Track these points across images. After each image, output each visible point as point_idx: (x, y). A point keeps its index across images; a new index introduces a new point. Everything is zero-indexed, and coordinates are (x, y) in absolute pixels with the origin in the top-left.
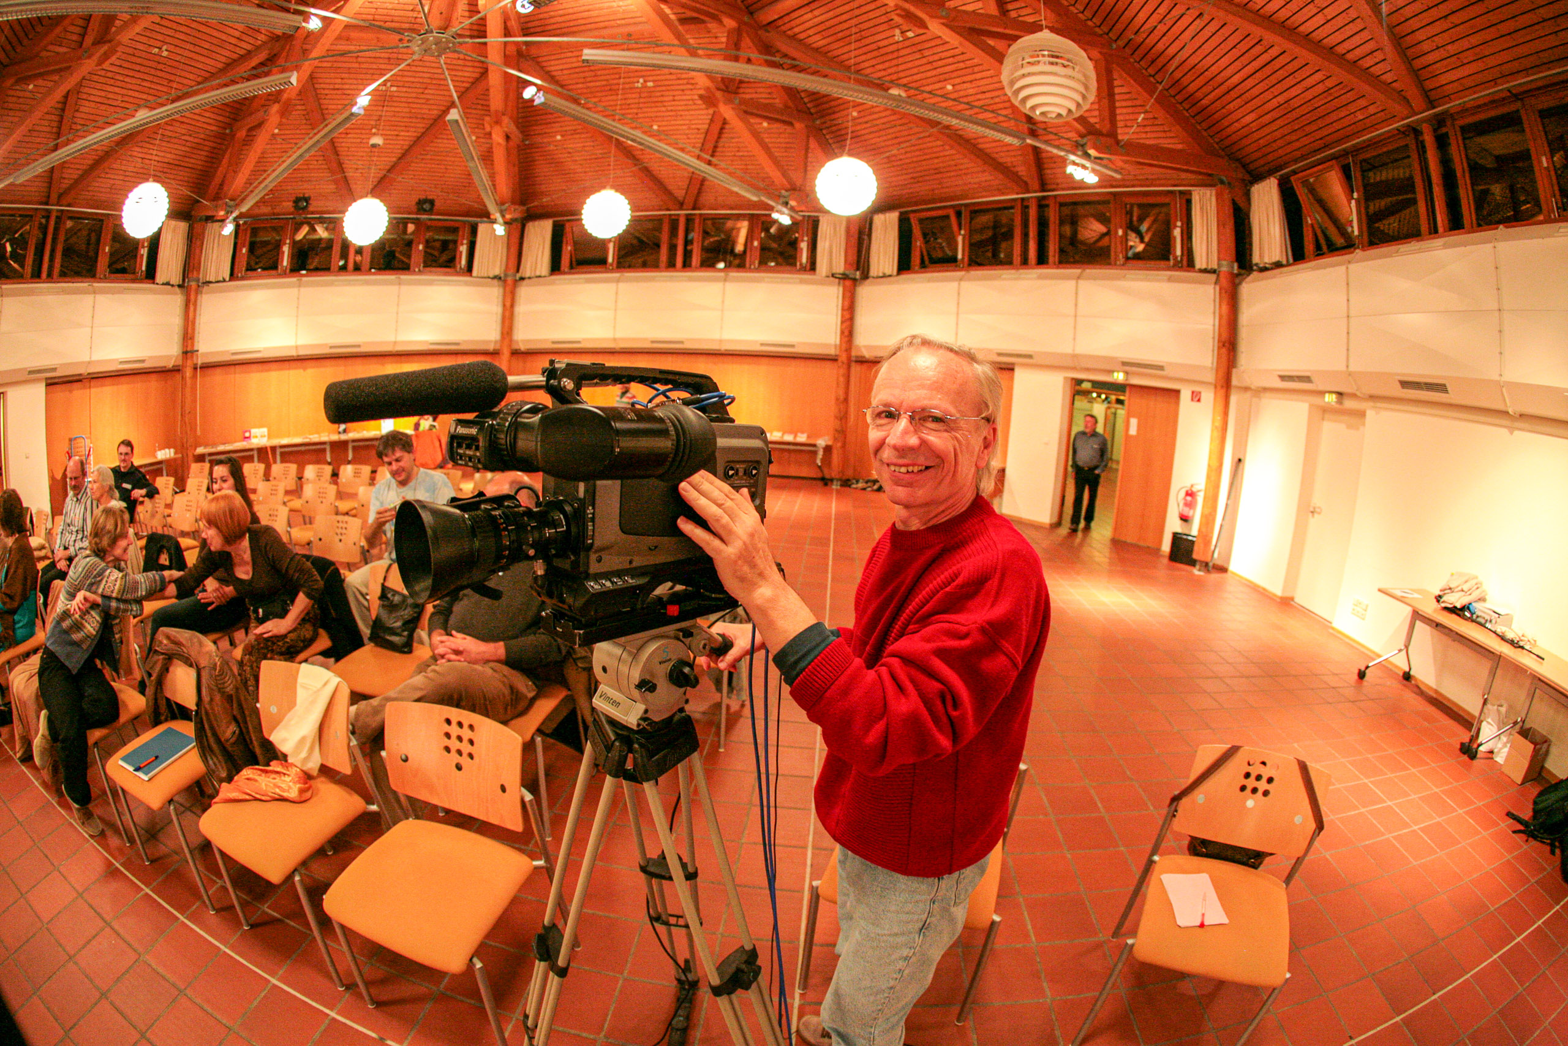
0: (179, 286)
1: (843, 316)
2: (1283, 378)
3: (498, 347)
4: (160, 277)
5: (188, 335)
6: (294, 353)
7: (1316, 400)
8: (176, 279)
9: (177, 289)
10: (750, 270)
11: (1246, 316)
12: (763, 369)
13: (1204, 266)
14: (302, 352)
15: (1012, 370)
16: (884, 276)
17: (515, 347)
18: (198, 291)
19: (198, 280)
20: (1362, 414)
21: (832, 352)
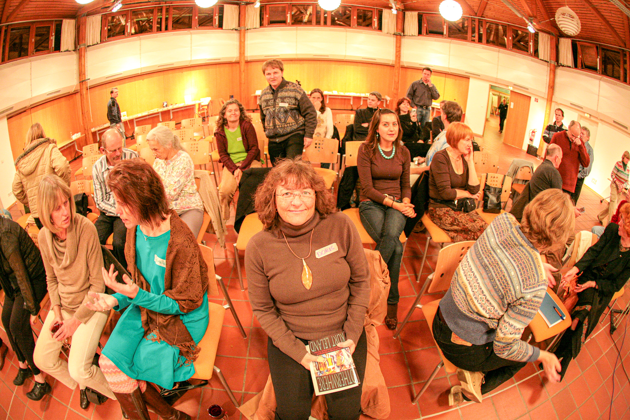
0: (74, 51)
1: (396, 50)
2: (571, 104)
3: (238, 60)
4: (63, 48)
5: (81, 73)
6: (139, 72)
7: (582, 114)
8: (71, 47)
9: (74, 52)
10: (353, 28)
11: (558, 80)
12: (360, 68)
13: (542, 59)
14: (144, 71)
15: (468, 78)
16: (412, 36)
17: (246, 59)
18: (85, 51)
19: (85, 45)
20: (597, 123)
21: (391, 63)
